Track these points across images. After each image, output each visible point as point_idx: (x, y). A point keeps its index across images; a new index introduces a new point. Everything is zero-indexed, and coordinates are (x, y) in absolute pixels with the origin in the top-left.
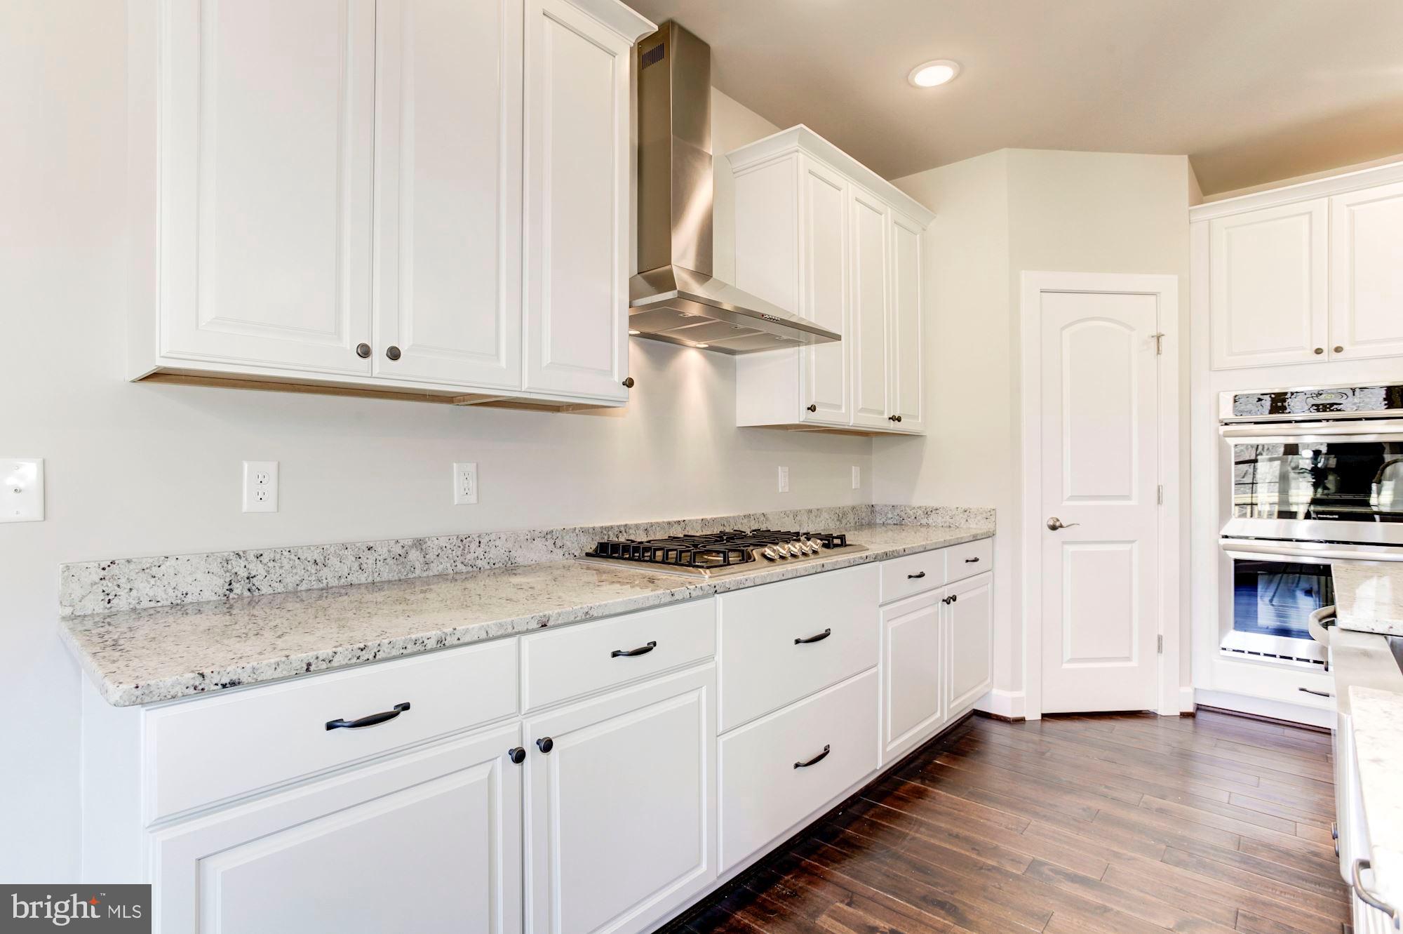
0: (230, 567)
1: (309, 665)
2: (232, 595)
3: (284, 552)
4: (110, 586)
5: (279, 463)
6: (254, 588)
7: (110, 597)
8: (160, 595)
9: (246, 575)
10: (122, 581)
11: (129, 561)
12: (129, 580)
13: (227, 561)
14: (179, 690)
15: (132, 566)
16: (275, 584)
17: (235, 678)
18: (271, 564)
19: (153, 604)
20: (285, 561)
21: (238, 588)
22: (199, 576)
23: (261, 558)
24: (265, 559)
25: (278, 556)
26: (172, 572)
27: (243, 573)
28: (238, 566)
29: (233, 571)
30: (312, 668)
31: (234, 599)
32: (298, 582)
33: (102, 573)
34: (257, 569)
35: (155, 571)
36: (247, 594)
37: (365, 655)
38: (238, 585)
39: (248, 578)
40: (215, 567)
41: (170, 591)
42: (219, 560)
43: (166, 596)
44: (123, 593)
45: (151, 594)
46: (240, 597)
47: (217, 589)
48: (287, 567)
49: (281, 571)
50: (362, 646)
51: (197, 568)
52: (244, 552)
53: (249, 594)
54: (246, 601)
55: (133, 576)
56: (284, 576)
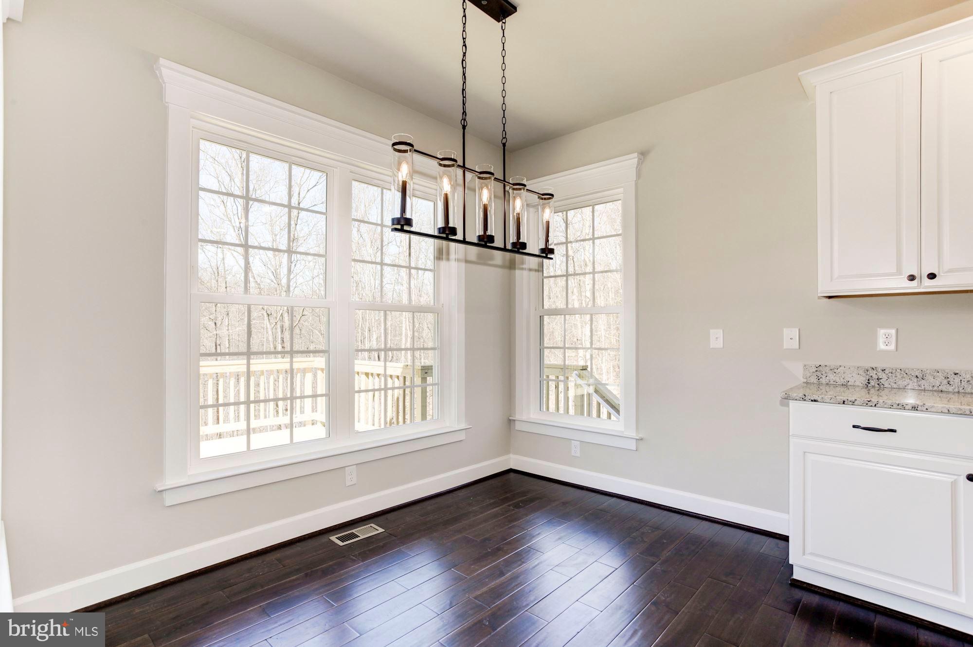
0: (868, 373)
1: (844, 401)
2: (869, 385)
3: (897, 370)
4: (819, 374)
5: (897, 329)
6: (881, 384)
7: (819, 378)
8: (838, 380)
9: (877, 377)
10: (824, 373)
11: (826, 366)
12: (826, 373)
13: (867, 371)
14: (798, 398)
15: (827, 368)
16: (892, 384)
17: (816, 399)
18: (890, 374)
19: (835, 383)
20: (898, 374)
21: (872, 383)
22: (854, 375)
23: (885, 371)
24: (887, 372)
25: (894, 372)
26: (843, 372)
27: (875, 377)
28: (873, 373)
29: (871, 375)
30: (845, 403)
31: (870, 387)
32: (906, 385)
33: (816, 369)
34: (881, 375)
35: (835, 370)
36: (877, 386)
37: (870, 404)
38: (872, 381)
39: (878, 379)
40: (861, 372)
41: (842, 379)
42: (863, 370)
43: (840, 381)
44: (824, 377)
45: (834, 379)
46: (873, 387)
47: (862, 382)
48: (899, 376)
49: (895, 378)
50: (869, 400)
51: (853, 372)
52: (876, 368)
53: (878, 386)
54: (877, 389)
55: (827, 371)
56: (897, 380)
